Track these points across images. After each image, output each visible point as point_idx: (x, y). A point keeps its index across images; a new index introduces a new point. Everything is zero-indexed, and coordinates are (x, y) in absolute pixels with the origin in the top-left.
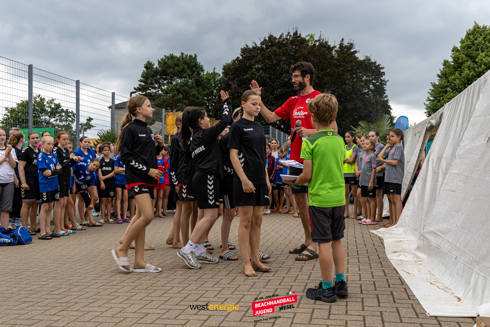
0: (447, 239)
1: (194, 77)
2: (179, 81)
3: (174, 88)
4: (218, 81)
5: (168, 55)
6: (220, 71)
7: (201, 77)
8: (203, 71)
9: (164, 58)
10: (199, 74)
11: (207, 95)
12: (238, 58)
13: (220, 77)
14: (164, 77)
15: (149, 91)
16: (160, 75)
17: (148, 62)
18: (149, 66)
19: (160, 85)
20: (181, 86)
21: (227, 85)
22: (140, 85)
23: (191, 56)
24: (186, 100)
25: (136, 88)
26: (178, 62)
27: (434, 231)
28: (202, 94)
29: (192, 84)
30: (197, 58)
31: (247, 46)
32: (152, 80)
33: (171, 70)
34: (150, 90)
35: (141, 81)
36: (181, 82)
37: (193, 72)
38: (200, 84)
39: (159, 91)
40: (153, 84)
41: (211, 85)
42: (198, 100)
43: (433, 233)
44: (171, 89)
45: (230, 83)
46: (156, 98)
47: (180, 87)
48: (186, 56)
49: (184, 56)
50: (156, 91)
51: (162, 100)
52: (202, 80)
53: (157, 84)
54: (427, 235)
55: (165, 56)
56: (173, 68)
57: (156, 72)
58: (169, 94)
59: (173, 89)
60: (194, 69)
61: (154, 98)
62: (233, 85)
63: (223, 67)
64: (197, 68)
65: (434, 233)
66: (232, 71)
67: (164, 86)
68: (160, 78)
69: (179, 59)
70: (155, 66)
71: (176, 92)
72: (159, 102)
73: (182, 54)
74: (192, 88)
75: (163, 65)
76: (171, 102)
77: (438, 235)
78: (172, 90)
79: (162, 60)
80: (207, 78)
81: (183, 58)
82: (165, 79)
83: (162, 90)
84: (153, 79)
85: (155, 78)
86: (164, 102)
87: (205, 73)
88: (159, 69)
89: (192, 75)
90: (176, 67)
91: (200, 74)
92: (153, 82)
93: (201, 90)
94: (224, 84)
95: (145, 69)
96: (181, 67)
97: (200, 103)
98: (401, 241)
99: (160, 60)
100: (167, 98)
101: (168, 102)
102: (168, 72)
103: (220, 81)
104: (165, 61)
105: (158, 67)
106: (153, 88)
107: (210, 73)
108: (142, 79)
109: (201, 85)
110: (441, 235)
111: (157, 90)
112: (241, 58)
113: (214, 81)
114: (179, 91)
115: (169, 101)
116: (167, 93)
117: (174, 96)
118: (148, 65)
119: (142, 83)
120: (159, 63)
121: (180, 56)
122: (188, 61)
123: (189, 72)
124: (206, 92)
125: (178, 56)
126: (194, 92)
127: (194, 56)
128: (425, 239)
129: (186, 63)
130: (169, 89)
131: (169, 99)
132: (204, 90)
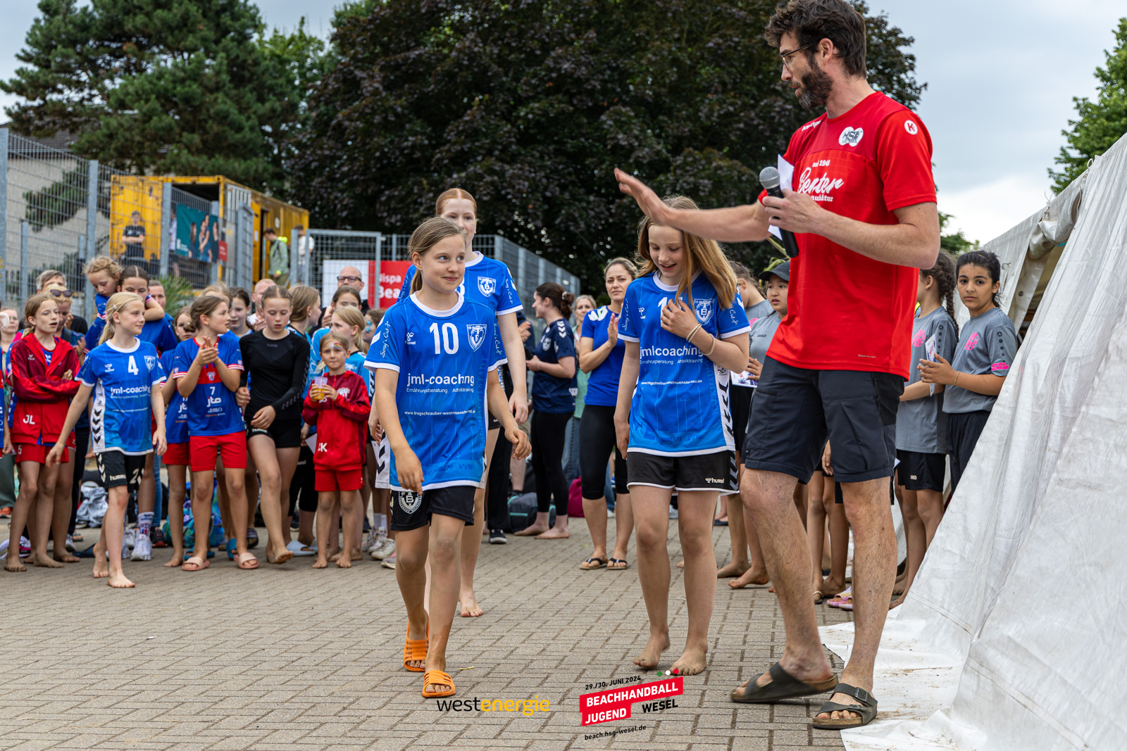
0: (1059, 670)
1: (225, 50)
2: (170, 62)
3: (148, 87)
4: (313, 66)
7: (253, 50)
8: (258, 27)
10: (243, 38)
11: (271, 118)
13: (321, 54)
14: (113, 45)
15: (55, 96)
16: (99, 39)
19: (97, 75)
20: (174, 82)
21: (345, 81)
22: (21, 72)
24: (193, 131)
25: (6, 81)
27: (1018, 640)
28: (255, 113)
29: (218, 73)
32: (66, 57)
33: (140, 19)
34: (60, 92)
35: (26, 58)
36: (176, 66)
37: (222, 31)
38: (247, 74)
39: (92, 96)
40: (71, 71)
41: (291, 81)
42: (238, 136)
43: (1011, 647)
44: (137, 92)
45: (359, 73)
46: (81, 123)
47: (170, 86)
50: (81, 95)
51: (105, 131)
52: (257, 63)
53: (85, 70)
54: (991, 654)
56: (148, 15)
57: (84, 25)
58: (131, 109)
59: (144, 91)
60: (226, 19)
61: (74, 123)
62: (366, 83)
63: (332, 16)
64: (235, 17)
65: (1017, 646)
67: (112, 79)
68: (99, 51)
70: (79, 5)
71: (154, 104)
72: (94, 138)
74: (218, 88)
76: (138, 138)
77: (1031, 656)
78: (140, 96)
80: (273, 56)
82: (116, 54)
83: (106, 95)
84: (70, 52)
85: (79, 48)
86: (111, 136)
87: (268, 35)
88: (96, 14)
89: (217, 42)
91: (248, 38)
92: (72, 62)
93: (250, 97)
94: (336, 79)
95: (40, 15)
97: (245, 145)
98: (907, 671)
100: (121, 125)
101: (127, 140)
102: (129, 26)
103: (321, 68)
105: (91, 8)
106: (69, 84)
107: (288, 37)
108: (28, 49)
109: (250, 80)
110: (1041, 657)
111: (86, 93)
113: (302, 66)
114: (167, 100)
115: (127, 135)
116: (122, 105)
117: (147, 117)
119: (31, 67)
124: (268, 105)
126: (222, 103)
128: (984, 671)
130: (131, 89)
131: (129, 129)
132: (261, 99)
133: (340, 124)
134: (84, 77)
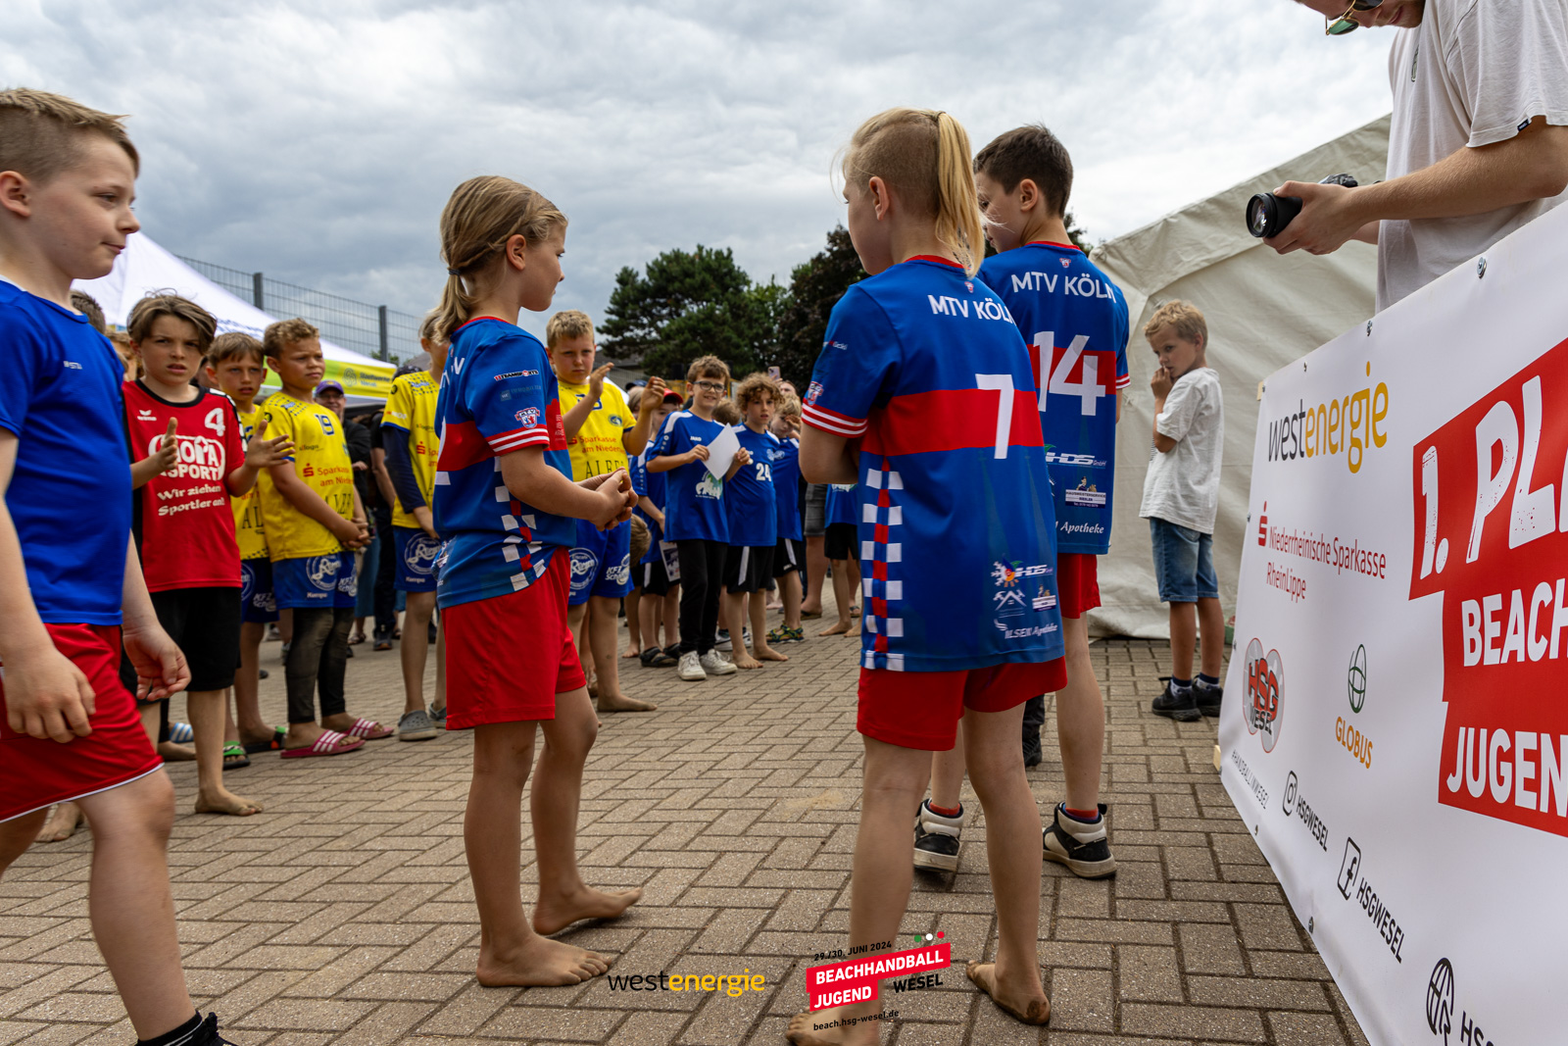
1: (727, 300)
2: (695, 308)
3: (683, 325)
4: (781, 304)
5: (668, 251)
6: (786, 282)
7: (745, 298)
8: (748, 283)
9: (660, 259)
10: (739, 291)
11: (757, 337)
12: (821, 255)
13: (785, 296)
14: (662, 301)
15: (628, 334)
16: (653, 297)
17: (625, 270)
18: (626, 278)
19: (652, 319)
20: (698, 320)
21: (798, 314)
22: (608, 321)
23: (719, 254)
25: (600, 327)
26: (690, 266)
28: (748, 336)
29: (724, 314)
30: (734, 256)
31: (841, 228)
32: (634, 310)
33: (677, 285)
34: (632, 331)
35: (611, 312)
36: (699, 311)
37: (725, 288)
38: (741, 313)
39: (650, 332)
40: (637, 318)
41: (768, 314)
42: (737, 351)
44: (677, 328)
45: (807, 310)
46: (644, 349)
47: (696, 323)
48: (709, 253)
49: (704, 253)
50: (644, 332)
51: (659, 353)
52: (746, 306)
53: (645, 317)
55: (661, 254)
56: (682, 282)
57: (643, 291)
58: (674, 339)
59: (681, 328)
60: (727, 280)
61: (641, 349)
62: (811, 316)
63: (791, 273)
64: (734, 279)
66: (808, 283)
67: (661, 321)
68: (655, 304)
69: (692, 261)
70: (640, 279)
71: (687, 335)
73: (700, 248)
74: (724, 323)
75: (657, 274)
76: (679, 357)
78: (680, 331)
79: (656, 263)
80: (757, 300)
81: (701, 258)
82: (664, 306)
83: (658, 330)
84: (636, 306)
85: (641, 304)
86: (663, 356)
87: (753, 287)
88: (651, 284)
89: (723, 294)
90: (688, 280)
91: (741, 291)
92: (638, 313)
93: (743, 326)
94: (794, 313)
95: (618, 286)
96: (698, 278)
99: (650, 264)
100: (669, 349)
102: (670, 289)
103: (786, 306)
104: (662, 265)
105: (647, 279)
106: (637, 326)
107: (765, 287)
108: (612, 306)
109: (744, 316)
111: (647, 330)
112: (828, 254)
113: (773, 305)
114: (693, 330)
115: (672, 355)
116: (669, 337)
117: (684, 343)
118: (625, 276)
119: (614, 317)
120: (650, 270)
121: (696, 254)
122: (714, 265)
123: (716, 290)
124: (755, 331)
125: (691, 254)
126: (729, 333)
127: (725, 253)
129: (708, 268)
130: (673, 327)
131: (673, 352)
132: (751, 328)
133: (796, 341)
134: (645, 321)
